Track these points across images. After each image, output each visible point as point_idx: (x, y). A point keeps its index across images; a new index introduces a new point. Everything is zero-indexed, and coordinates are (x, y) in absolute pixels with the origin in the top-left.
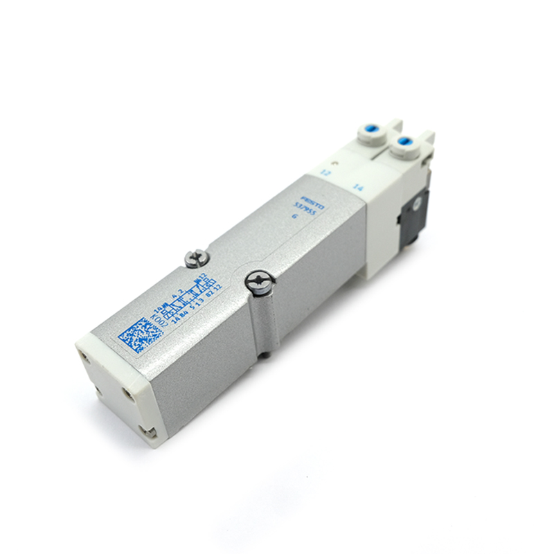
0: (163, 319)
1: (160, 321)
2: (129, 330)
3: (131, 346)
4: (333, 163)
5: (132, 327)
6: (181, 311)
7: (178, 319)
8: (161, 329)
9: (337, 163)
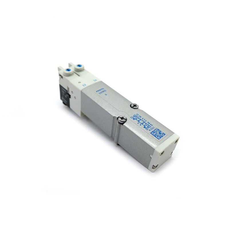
0: (151, 128)
1: (152, 129)
2: (156, 137)
3: (163, 136)
4: (79, 83)
5: (155, 136)
6: (148, 124)
7: (151, 124)
8: (155, 129)
9: (80, 82)
